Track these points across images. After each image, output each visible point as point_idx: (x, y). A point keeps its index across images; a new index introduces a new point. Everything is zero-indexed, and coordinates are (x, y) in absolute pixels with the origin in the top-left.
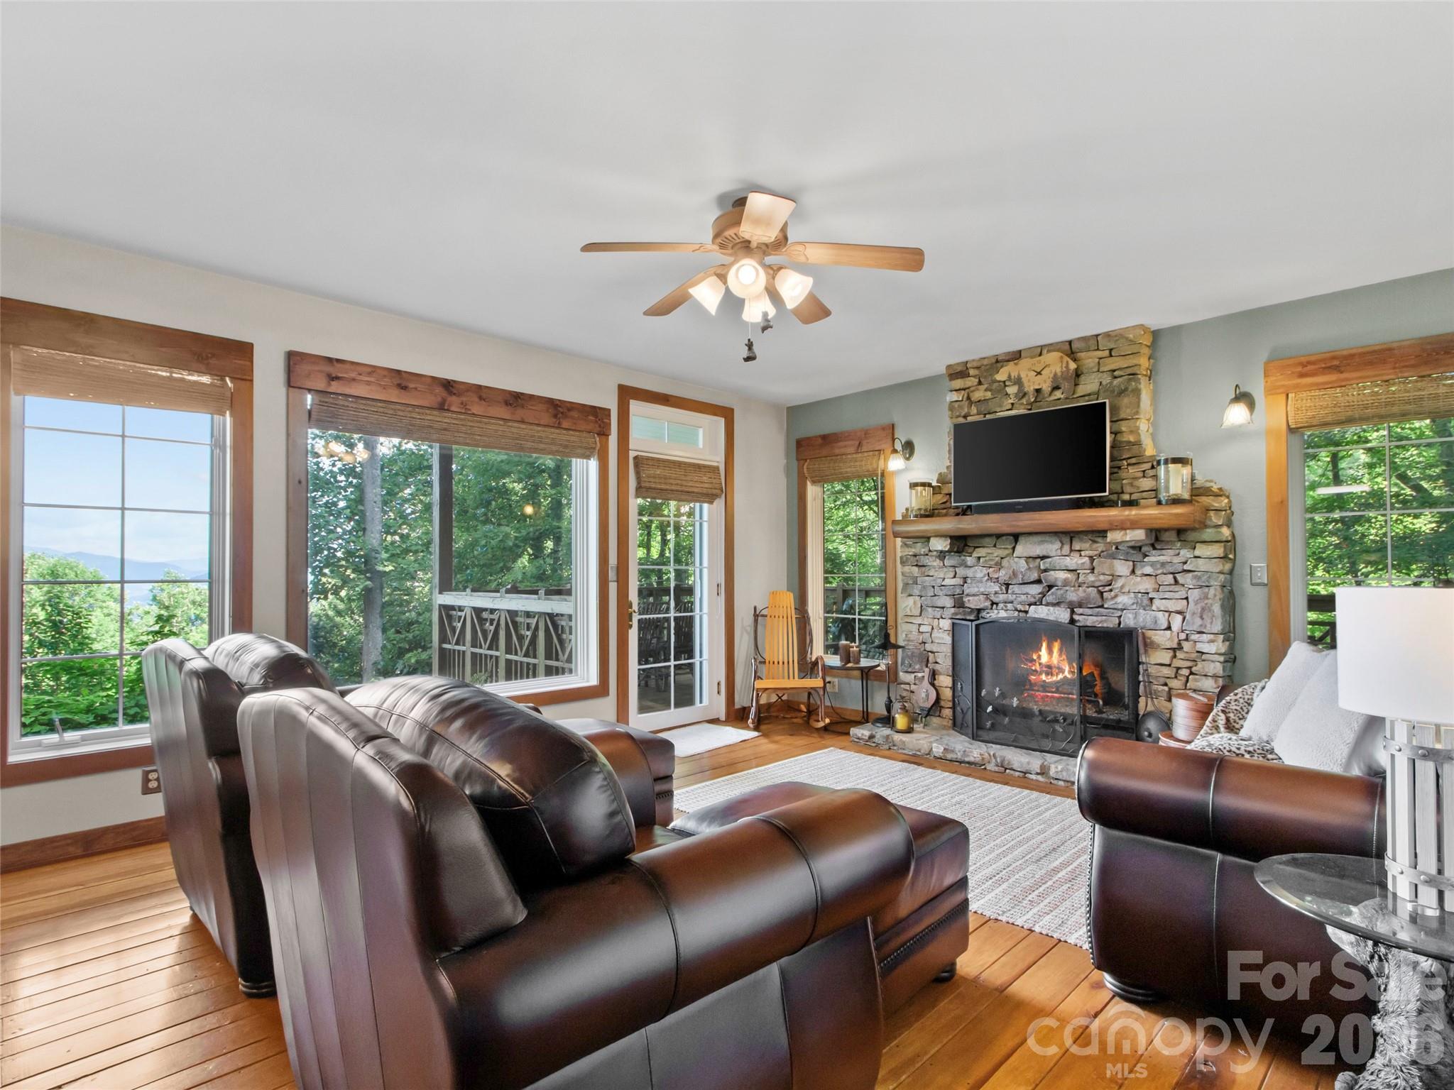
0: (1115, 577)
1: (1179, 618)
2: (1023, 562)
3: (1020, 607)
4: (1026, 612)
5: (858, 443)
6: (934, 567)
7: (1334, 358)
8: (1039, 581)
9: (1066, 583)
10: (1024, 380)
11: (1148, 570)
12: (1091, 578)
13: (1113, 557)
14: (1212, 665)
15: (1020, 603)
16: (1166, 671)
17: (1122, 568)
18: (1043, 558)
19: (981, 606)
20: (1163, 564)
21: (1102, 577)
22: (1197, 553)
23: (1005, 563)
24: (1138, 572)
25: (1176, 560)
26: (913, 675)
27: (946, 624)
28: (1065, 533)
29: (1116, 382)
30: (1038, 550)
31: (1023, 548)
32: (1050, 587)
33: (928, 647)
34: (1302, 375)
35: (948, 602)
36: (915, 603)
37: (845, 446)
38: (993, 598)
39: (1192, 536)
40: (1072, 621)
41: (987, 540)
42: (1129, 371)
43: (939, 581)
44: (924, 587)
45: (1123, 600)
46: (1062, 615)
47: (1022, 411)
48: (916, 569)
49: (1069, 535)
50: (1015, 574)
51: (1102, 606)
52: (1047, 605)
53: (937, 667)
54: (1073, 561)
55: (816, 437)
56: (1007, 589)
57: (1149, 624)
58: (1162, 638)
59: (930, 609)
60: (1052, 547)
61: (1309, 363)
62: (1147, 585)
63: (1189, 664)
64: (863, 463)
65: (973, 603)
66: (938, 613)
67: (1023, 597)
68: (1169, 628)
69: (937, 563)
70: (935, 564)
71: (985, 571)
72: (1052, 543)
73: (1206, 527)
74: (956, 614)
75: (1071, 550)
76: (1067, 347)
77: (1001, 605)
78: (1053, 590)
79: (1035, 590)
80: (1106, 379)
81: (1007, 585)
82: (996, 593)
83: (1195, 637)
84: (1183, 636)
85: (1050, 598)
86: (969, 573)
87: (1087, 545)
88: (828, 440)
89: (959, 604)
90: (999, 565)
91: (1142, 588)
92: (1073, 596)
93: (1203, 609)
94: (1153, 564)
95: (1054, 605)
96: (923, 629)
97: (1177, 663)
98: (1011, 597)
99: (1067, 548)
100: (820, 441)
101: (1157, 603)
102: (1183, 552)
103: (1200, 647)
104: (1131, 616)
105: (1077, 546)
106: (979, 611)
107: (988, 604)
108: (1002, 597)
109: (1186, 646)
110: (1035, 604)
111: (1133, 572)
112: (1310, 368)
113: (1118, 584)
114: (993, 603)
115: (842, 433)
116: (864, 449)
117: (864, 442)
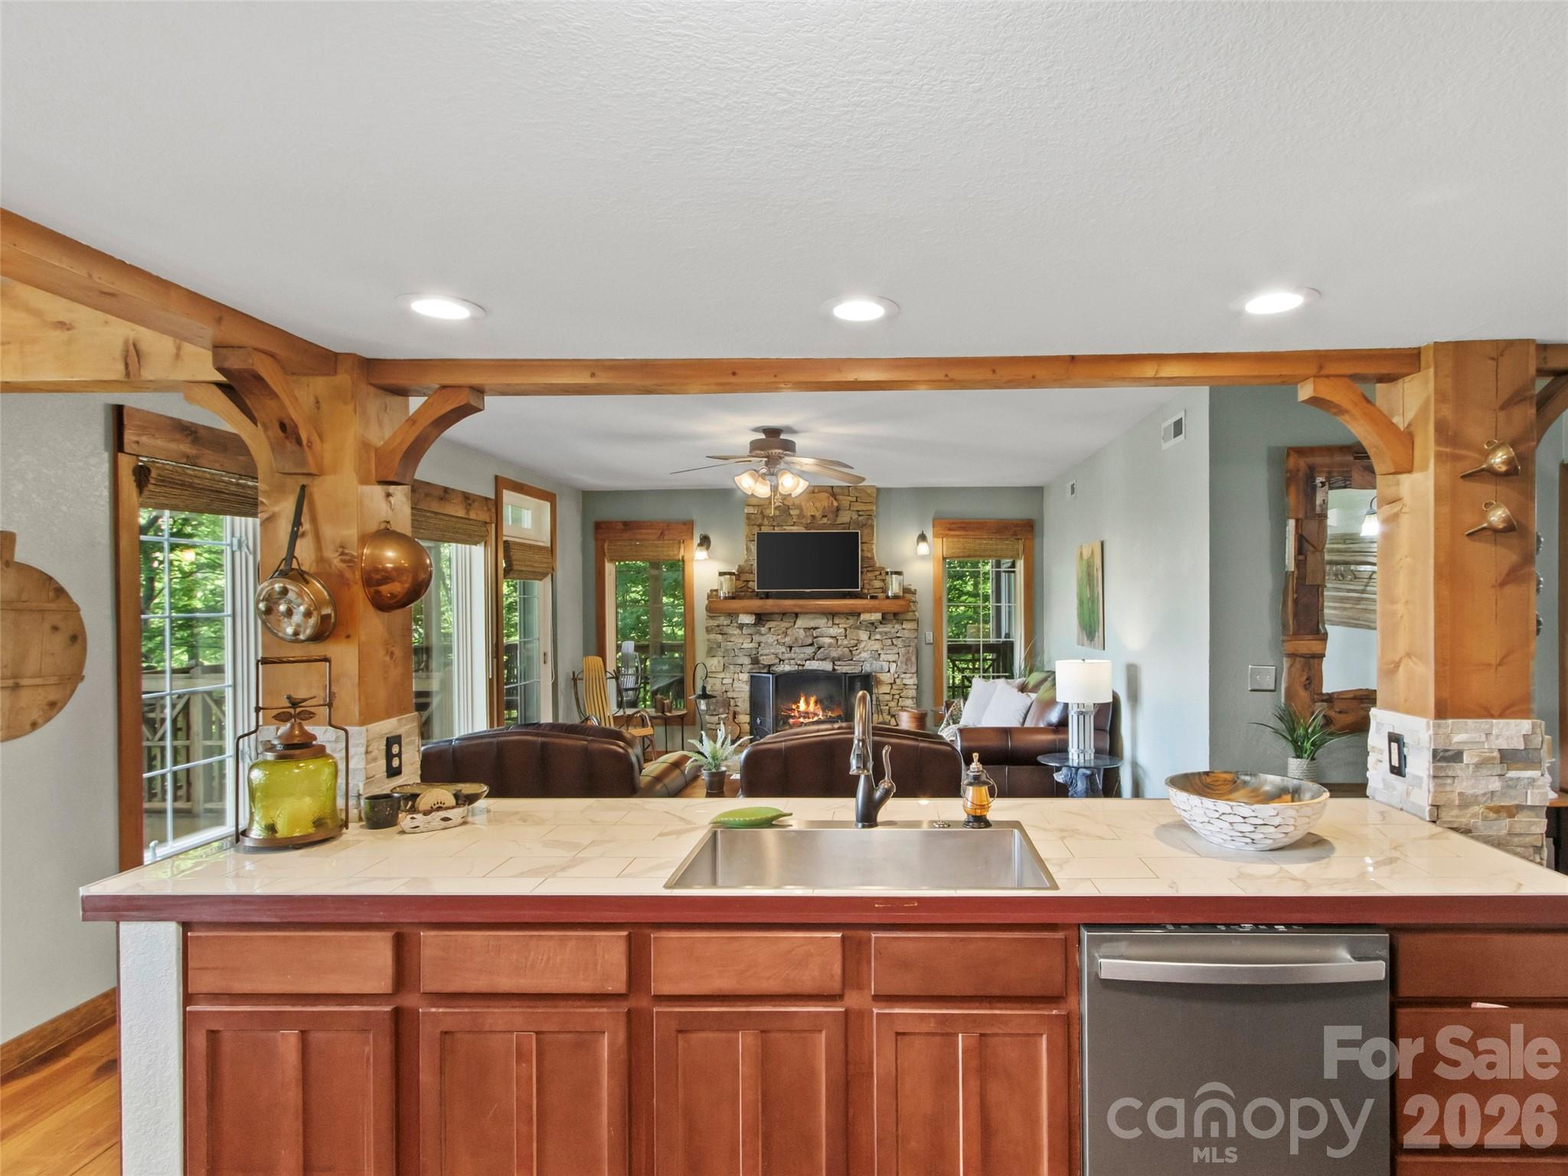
0: (859, 641)
1: (895, 665)
2: (802, 631)
3: (799, 662)
4: (803, 665)
5: (660, 532)
6: (735, 635)
7: (963, 523)
8: (812, 645)
9: (830, 645)
10: (804, 508)
11: (878, 637)
12: (846, 642)
13: (858, 628)
14: (911, 692)
15: (800, 660)
16: (888, 697)
17: (863, 635)
18: (815, 629)
19: (772, 663)
20: (886, 633)
21: (852, 642)
22: (903, 627)
23: (789, 632)
24: (873, 638)
25: (893, 631)
26: (717, 717)
27: (745, 677)
28: (830, 614)
29: (861, 518)
30: (812, 624)
31: (800, 623)
32: (819, 648)
33: (730, 695)
34: (950, 530)
35: (747, 661)
36: (719, 662)
37: (648, 534)
38: (781, 656)
39: (901, 617)
40: (834, 669)
41: (777, 616)
42: (868, 513)
43: (739, 646)
44: (726, 650)
45: (864, 655)
46: (827, 666)
47: (802, 530)
48: (720, 636)
49: (832, 615)
50: (796, 640)
51: (852, 660)
52: (818, 660)
53: (737, 709)
54: (834, 631)
55: (617, 522)
56: (791, 650)
57: (878, 670)
58: (886, 678)
59: (731, 667)
60: (821, 622)
61: (954, 523)
62: (877, 646)
63: (899, 692)
64: (665, 549)
65: (765, 660)
66: (738, 669)
67: (802, 655)
68: (889, 671)
69: (737, 631)
70: (735, 632)
71: (775, 638)
72: (820, 618)
73: (909, 611)
74: (753, 669)
75: (833, 624)
76: (830, 490)
77: (786, 661)
78: (822, 650)
79: (810, 650)
80: (855, 516)
81: (791, 648)
82: (783, 653)
83: (903, 676)
84: (896, 676)
85: (819, 655)
86: (763, 639)
87: (843, 621)
88: (628, 526)
89: (755, 661)
90: (786, 634)
91: (875, 648)
92: (834, 654)
93: (907, 659)
94: (880, 633)
95: (822, 660)
96: (725, 681)
97: (893, 692)
98: (793, 656)
99: (830, 622)
100: (621, 526)
101: (882, 656)
102: (896, 626)
103: (905, 682)
104: (868, 665)
105: (837, 621)
106: (770, 666)
107: (777, 661)
108: (787, 656)
109: (898, 681)
110: (810, 660)
111: (870, 638)
112: (954, 526)
113: (862, 645)
114: (781, 660)
115: (643, 522)
116: (666, 537)
117: (666, 532)
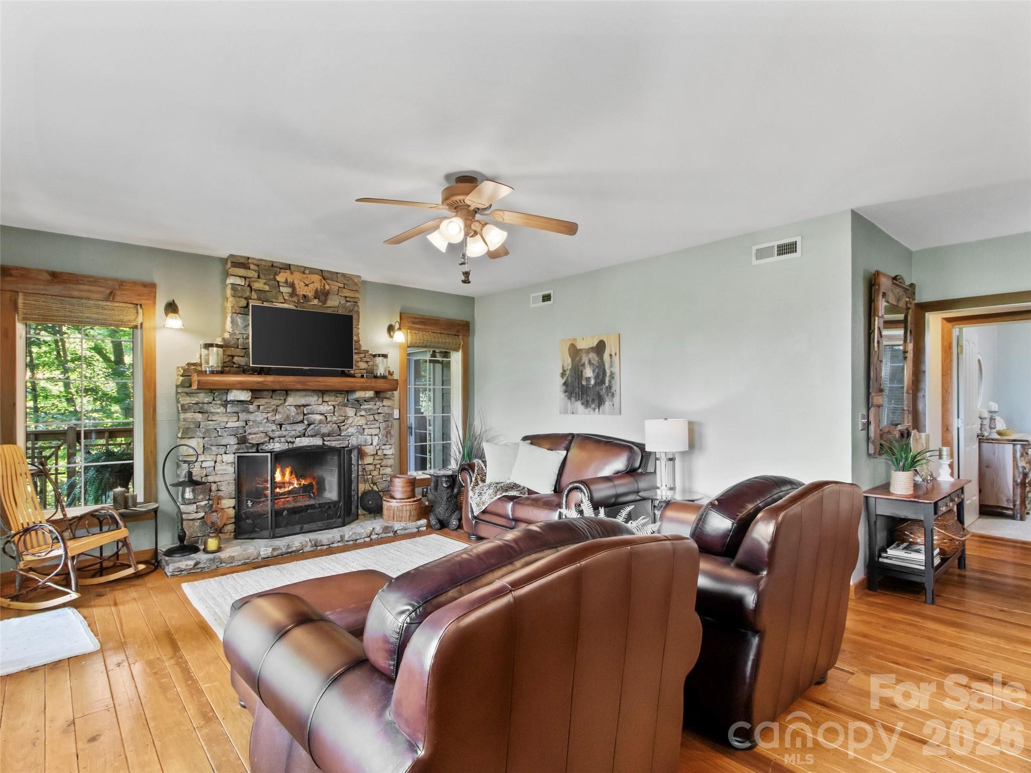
0: (347, 418)
1: (377, 438)
2: (293, 409)
3: (290, 439)
4: (293, 443)
5: (108, 291)
6: (218, 413)
7: (423, 318)
8: (302, 422)
9: (321, 422)
10: (297, 286)
11: (363, 413)
12: (335, 419)
13: (346, 405)
14: (389, 461)
15: (291, 437)
16: (371, 467)
17: (350, 412)
18: (304, 406)
19: (262, 441)
20: (370, 409)
21: (340, 418)
22: (384, 404)
23: (280, 409)
24: (358, 414)
25: (375, 407)
26: (195, 506)
27: (230, 458)
28: (320, 391)
29: (348, 304)
30: (302, 401)
31: (291, 400)
32: (309, 425)
33: (210, 479)
34: (414, 323)
35: (233, 441)
36: (198, 443)
37: (90, 291)
38: (271, 434)
39: (382, 395)
40: (323, 444)
41: (266, 393)
42: (354, 300)
43: (223, 424)
44: (207, 430)
45: (352, 430)
46: (318, 441)
47: (292, 307)
48: (200, 415)
49: (322, 392)
50: (288, 417)
51: (340, 435)
52: (309, 436)
53: (220, 493)
54: (324, 408)
56: (281, 428)
57: (363, 443)
58: (369, 450)
59: (214, 448)
60: (313, 400)
61: (416, 318)
62: (362, 421)
63: (380, 462)
64: (117, 313)
65: (253, 439)
66: (222, 450)
67: (293, 433)
68: (372, 444)
69: (222, 409)
70: (219, 411)
71: (265, 416)
72: (311, 396)
74: (238, 449)
75: (323, 401)
76: (321, 274)
77: (277, 439)
78: (312, 426)
79: (300, 428)
80: (343, 302)
81: (281, 425)
82: (273, 431)
83: (383, 447)
84: (378, 447)
85: (309, 431)
86: (251, 417)
87: (333, 398)
88: (58, 278)
89: (242, 441)
90: (276, 411)
91: (360, 423)
92: (325, 429)
93: (387, 432)
94: (365, 410)
95: (312, 436)
96: (204, 465)
97: (376, 462)
98: (284, 433)
99: (321, 400)
100: (46, 277)
101: (366, 431)
102: (377, 403)
103: (386, 452)
104: (355, 439)
105: (326, 399)
106: (258, 445)
107: (267, 439)
108: (277, 434)
109: (380, 453)
110: (300, 437)
111: (356, 415)
112: (417, 320)
113: (350, 421)
114: (271, 438)
115: (83, 276)
116: (117, 298)
117: (118, 293)
